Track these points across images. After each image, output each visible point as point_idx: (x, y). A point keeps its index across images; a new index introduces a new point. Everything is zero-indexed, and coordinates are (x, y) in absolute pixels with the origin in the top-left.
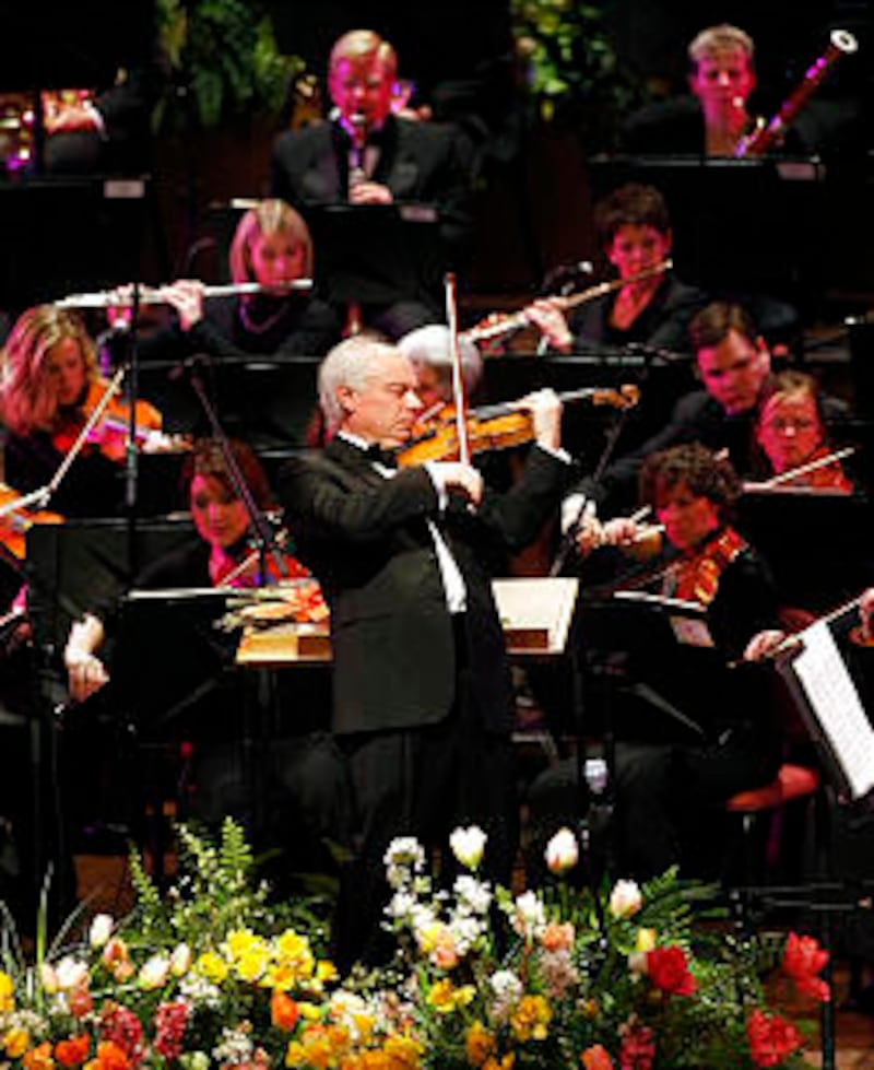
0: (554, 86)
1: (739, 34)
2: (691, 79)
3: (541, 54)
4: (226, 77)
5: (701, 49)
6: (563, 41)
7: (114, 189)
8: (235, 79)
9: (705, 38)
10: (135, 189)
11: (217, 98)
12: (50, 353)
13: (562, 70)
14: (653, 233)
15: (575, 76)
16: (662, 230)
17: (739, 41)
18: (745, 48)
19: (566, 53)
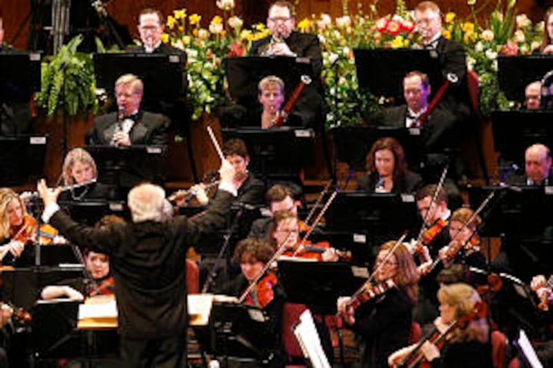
0: (210, 99)
1: (277, 79)
2: (259, 97)
3: (204, 87)
4: (79, 95)
5: (263, 85)
6: (212, 82)
7: (33, 141)
8: (83, 96)
9: (264, 81)
10: (42, 140)
11: (76, 104)
12: (10, 204)
13: (212, 93)
14: (239, 158)
15: (217, 96)
16: (243, 156)
17: (279, 83)
18: (281, 85)
19: (214, 87)
